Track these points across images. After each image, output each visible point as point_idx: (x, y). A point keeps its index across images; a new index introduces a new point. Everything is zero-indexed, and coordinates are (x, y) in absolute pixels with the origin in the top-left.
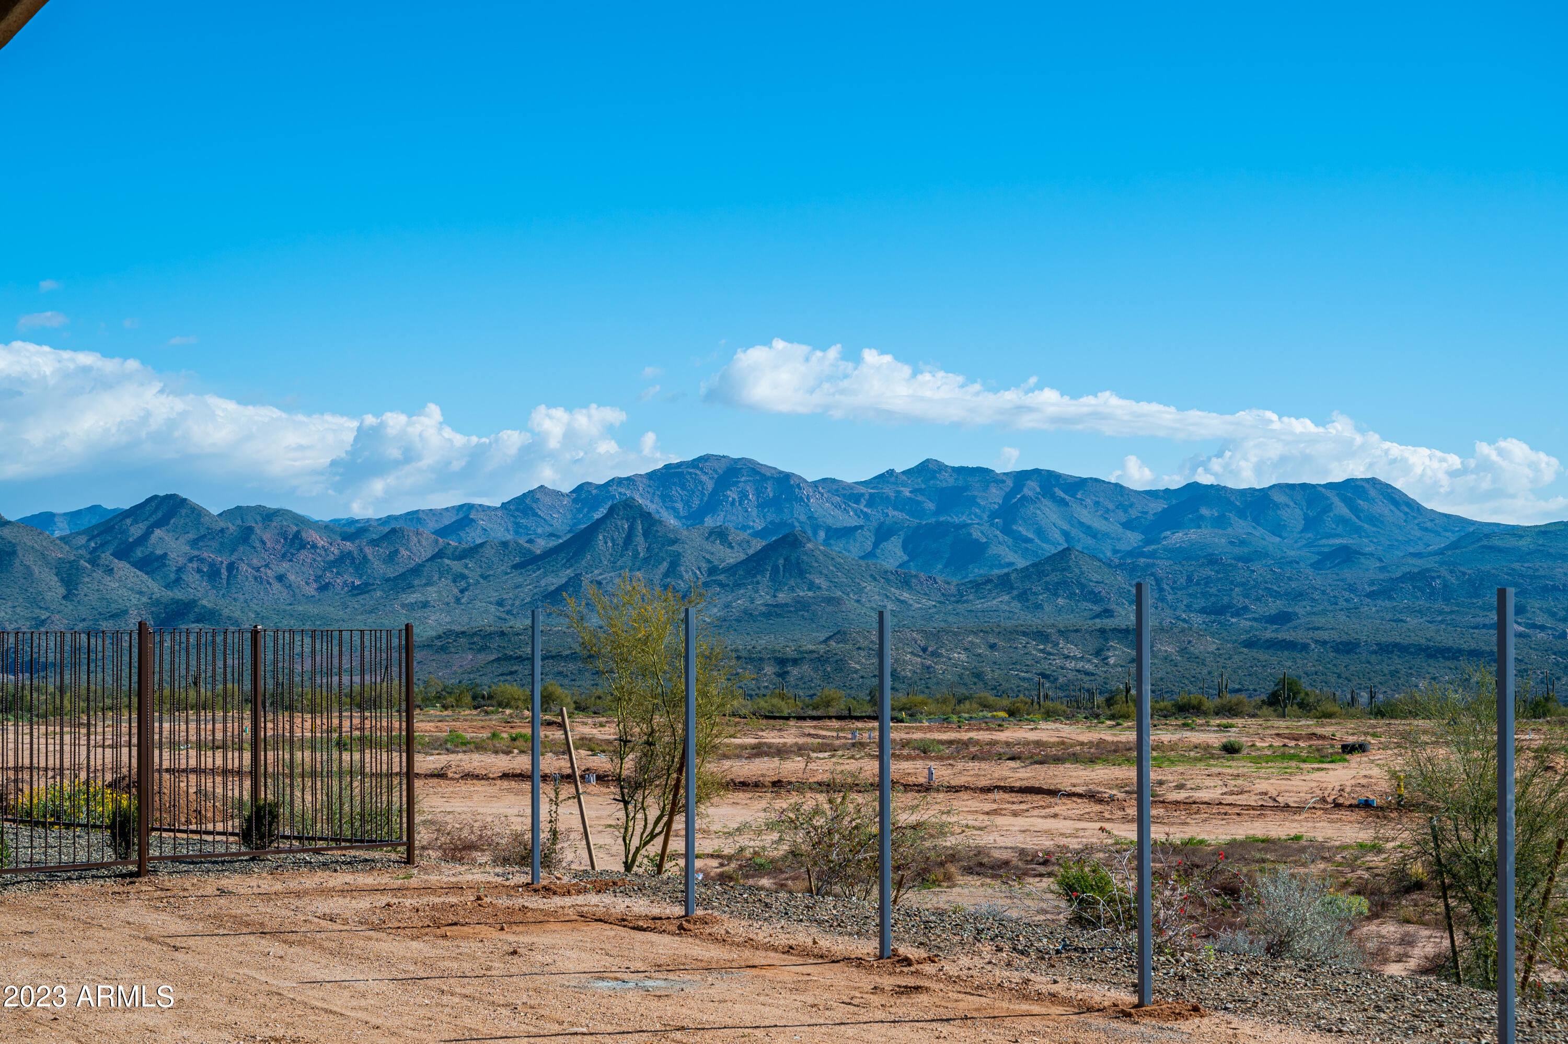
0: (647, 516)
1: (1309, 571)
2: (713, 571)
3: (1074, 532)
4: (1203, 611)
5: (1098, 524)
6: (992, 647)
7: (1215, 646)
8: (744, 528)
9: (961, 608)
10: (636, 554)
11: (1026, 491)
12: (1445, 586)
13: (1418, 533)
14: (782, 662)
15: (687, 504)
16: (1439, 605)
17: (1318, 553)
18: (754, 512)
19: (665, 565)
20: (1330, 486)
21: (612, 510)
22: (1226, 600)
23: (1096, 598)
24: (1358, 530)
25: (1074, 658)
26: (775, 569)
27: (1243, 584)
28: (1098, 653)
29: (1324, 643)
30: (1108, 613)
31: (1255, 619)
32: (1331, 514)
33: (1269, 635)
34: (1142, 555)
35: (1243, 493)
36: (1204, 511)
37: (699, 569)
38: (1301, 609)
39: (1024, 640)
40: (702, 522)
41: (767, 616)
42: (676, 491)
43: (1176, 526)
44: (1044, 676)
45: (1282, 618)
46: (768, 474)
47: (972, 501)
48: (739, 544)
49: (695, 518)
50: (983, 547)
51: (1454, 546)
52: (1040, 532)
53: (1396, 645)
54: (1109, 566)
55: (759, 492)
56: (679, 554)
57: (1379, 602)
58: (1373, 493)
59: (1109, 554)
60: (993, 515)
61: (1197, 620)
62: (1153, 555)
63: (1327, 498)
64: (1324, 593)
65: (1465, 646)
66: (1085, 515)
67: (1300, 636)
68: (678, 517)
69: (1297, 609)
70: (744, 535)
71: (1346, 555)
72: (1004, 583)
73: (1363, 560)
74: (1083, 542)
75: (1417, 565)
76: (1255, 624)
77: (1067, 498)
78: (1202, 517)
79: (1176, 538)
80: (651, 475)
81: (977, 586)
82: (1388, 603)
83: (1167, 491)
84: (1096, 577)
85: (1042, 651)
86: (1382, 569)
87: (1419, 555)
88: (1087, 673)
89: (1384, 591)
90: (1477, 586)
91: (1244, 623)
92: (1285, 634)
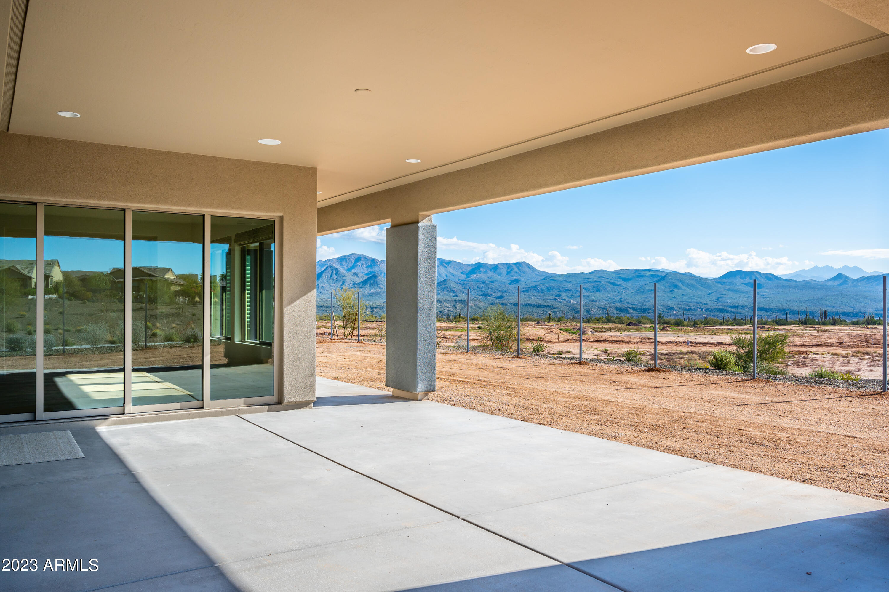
0: (336, 269)
1: (508, 285)
2: (354, 284)
3: (449, 275)
4: (481, 295)
5: (454, 273)
7: (484, 304)
10: (333, 280)
12: (541, 289)
13: (535, 276)
14: (372, 308)
15: (347, 266)
16: (540, 294)
17: (510, 281)
18: (365, 268)
19: (341, 282)
20: (513, 263)
21: (327, 268)
22: (487, 292)
23: (454, 292)
24: (520, 275)
25: (448, 307)
26: (370, 284)
27: (491, 288)
28: (454, 306)
29: (511, 304)
30: (457, 296)
31: (494, 297)
32: (513, 271)
33: (497, 301)
34: (465, 281)
35: (491, 265)
36: (482, 269)
37: (350, 283)
38: (505, 295)
40: (351, 271)
41: (368, 296)
42: (344, 263)
43: (475, 273)
45: (501, 297)
46: (369, 259)
48: (361, 277)
49: (349, 270)
51: (544, 279)
53: (529, 304)
54: (457, 283)
55: (366, 263)
56: (345, 280)
57: (525, 293)
58: (524, 265)
59: (457, 280)
61: (480, 297)
62: (468, 281)
63: (512, 267)
64: (511, 291)
65: (546, 305)
66: (451, 270)
67: (505, 302)
68: (345, 270)
69: (504, 295)
70: (363, 275)
71: (517, 281)
73: (521, 282)
74: (450, 277)
75: (534, 284)
76: (494, 299)
77: (447, 266)
78: (481, 271)
80: (338, 259)
82: (527, 294)
83: (472, 264)
84: (454, 286)
85: (440, 305)
86: (526, 285)
87: (535, 281)
88: (451, 311)
89: (526, 290)
90: (549, 289)
91: (491, 298)
92: (502, 301)
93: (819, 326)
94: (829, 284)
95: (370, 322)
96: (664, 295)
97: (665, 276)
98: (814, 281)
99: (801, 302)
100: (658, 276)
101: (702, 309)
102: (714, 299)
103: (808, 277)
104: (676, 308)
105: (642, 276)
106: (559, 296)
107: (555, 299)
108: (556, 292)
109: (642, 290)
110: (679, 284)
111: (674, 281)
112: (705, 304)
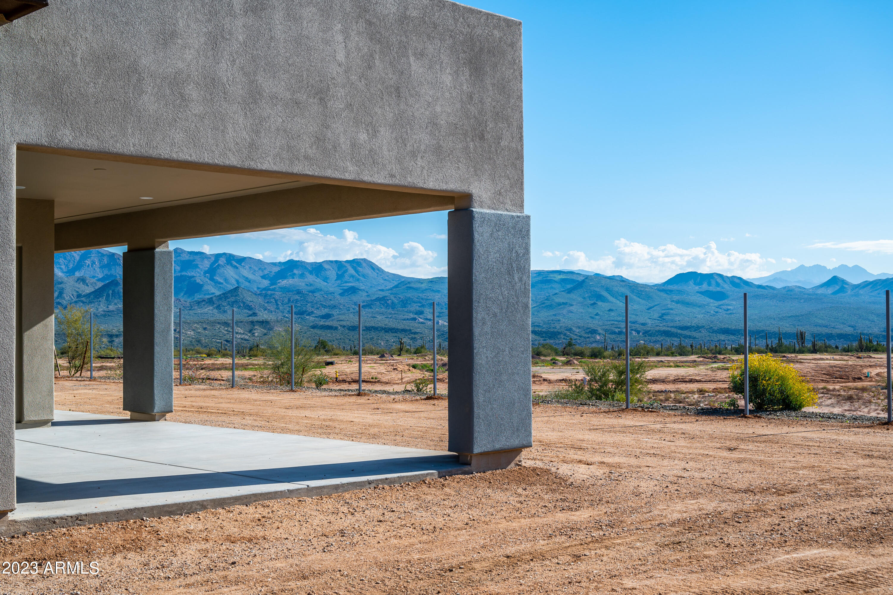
1: (338, 297)
2: (79, 296)
3: (241, 280)
4: (295, 313)
5: (251, 276)
6: (205, 329)
7: (299, 328)
8: (94, 277)
9: (191, 312)
11: (220, 262)
12: (393, 303)
13: (382, 281)
14: (111, 336)
15: (67, 266)
16: (390, 310)
17: (342, 289)
18: (98, 270)
19: (57, 293)
20: (347, 262)
22: (304, 309)
23: (249, 308)
24: (358, 280)
25: (240, 333)
26: (108, 295)
27: (312, 302)
28: (250, 331)
29: (344, 327)
30: (255, 314)
31: (316, 317)
32: (347, 273)
33: (322, 323)
34: (269, 290)
35: (312, 264)
36: (295, 271)
37: (73, 295)
38: (335, 312)
39: (218, 326)
40: (74, 274)
41: (104, 316)
42: (60, 260)
43: (284, 277)
44: (227, 341)
45: (327, 316)
46: (105, 253)
47: (196, 266)
48: (91, 284)
49: (70, 272)
50: (201, 286)
51: (396, 287)
52: (226, 280)
53: (373, 327)
54: (256, 294)
55: (100, 261)
56: (63, 289)
57: (367, 310)
58: (364, 265)
59: (256, 289)
60: (206, 272)
61: (293, 317)
62: (274, 290)
63: (346, 267)
64: (344, 306)
65: (400, 327)
66: (245, 273)
67: (334, 324)
68: (63, 272)
69: (333, 313)
70: (94, 280)
71: (353, 290)
72: (210, 301)
73: (360, 292)
74: (244, 284)
75: (381, 294)
76: (316, 319)
77: (238, 265)
78: (295, 274)
79: (284, 283)
81: (198, 303)
82: (370, 310)
83: (280, 263)
84: (250, 299)
85: (227, 330)
86: (368, 296)
87: (382, 290)
88: (246, 340)
89: (369, 305)
90: (405, 303)
91: (312, 318)
92: (328, 323)
93: (793, 355)
94: (820, 291)
95: (107, 360)
96: (581, 310)
97: (583, 281)
98: (799, 287)
99: (781, 319)
100: (573, 281)
101: (638, 332)
102: (656, 316)
103: (792, 282)
104: (600, 331)
105: (549, 281)
106: (421, 313)
107: (415, 319)
108: (415, 307)
109: (548, 303)
110: (605, 294)
111: (597, 289)
112: (643, 324)
